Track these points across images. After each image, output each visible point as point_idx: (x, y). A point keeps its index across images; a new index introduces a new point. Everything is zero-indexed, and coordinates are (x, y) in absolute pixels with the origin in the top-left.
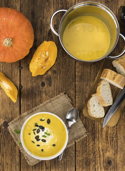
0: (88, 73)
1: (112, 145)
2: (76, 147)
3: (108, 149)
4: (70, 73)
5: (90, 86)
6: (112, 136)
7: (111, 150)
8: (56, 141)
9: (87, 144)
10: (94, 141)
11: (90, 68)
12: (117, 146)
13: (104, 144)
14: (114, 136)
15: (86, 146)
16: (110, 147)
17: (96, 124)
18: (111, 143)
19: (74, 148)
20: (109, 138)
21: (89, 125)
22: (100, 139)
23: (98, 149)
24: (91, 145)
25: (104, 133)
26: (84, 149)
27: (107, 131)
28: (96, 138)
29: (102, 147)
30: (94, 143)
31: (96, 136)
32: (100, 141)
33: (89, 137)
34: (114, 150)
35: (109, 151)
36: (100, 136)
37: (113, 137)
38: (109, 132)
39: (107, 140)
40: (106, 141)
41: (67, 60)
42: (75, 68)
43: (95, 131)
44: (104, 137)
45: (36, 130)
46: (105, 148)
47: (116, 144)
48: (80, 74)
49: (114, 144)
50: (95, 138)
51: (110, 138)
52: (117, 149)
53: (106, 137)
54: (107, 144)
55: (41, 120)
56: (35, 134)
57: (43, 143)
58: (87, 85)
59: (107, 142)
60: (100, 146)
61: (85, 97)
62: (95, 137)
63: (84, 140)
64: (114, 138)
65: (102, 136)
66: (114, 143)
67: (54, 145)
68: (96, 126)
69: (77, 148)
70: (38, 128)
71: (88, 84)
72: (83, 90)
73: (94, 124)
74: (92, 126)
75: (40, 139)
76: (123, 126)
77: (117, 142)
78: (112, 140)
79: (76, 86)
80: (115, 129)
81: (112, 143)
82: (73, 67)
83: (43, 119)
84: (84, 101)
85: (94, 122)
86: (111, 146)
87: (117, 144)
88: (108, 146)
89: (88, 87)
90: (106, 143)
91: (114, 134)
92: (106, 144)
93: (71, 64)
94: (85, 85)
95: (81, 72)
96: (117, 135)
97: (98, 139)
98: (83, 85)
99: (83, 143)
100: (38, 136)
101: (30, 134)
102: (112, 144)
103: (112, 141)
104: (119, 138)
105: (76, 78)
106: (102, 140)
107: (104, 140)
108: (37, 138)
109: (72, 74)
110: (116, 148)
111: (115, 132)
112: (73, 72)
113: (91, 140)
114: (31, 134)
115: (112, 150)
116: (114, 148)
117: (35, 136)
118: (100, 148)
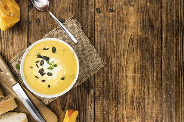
0: (110, 27)
1: (139, 111)
2: (96, 114)
3: (134, 116)
4: (87, 26)
5: (112, 42)
6: (138, 101)
7: (138, 118)
9: (109, 111)
10: (118, 107)
11: (113, 21)
12: (145, 113)
13: (129, 110)
14: (141, 101)
15: (107, 113)
16: (136, 114)
17: (119, 87)
18: (137, 109)
19: (94, 116)
20: (135, 103)
21: (111, 89)
22: (124, 105)
23: (121, 117)
24: (113, 111)
25: (129, 97)
26: (105, 116)
27: (133, 95)
28: (120, 103)
29: (127, 114)
30: (117, 109)
31: (120, 101)
32: (125, 107)
33: (111, 103)
34: (141, 117)
35: (135, 119)
36: (124, 101)
37: (140, 103)
38: (135, 96)
40: (132, 107)
41: (84, 11)
42: (95, 21)
43: (118, 95)
44: (129, 102)
45: (40, 62)
46: (130, 115)
47: (143, 110)
48: (100, 28)
49: (140, 111)
50: (118, 104)
51: (136, 104)
52: (145, 116)
53: (132, 102)
54: (132, 110)
55: (45, 49)
56: (38, 67)
58: (108, 41)
59: (133, 108)
60: (125, 113)
61: (106, 55)
62: (119, 102)
63: (106, 106)
64: (141, 104)
65: (127, 101)
66: (141, 109)
68: (119, 90)
69: (97, 116)
70: (41, 59)
71: (109, 40)
72: (104, 47)
73: (117, 87)
74: (115, 89)
76: (152, 89)
77: (145, 108)
78: (139, 106)
79: (96, 42)
80: (142, 92)
81: (138, 109)
82: (92, 20)
83: (47, 48)
84: (105, 60)
85: (117, 85)
86: (137, 113)
87: (145, 111)
88: (133, 112)
89: (109, 44)
90: (131, 109)
91: (141, 99)
92: (131, 111)
93: (89, 17)
94: (106, 41)
95: (102, 26)
96: (144, 100)
97: (122, 105)
98: (104, 41)
99: (104, 109)
100: (42, 70)
102: (138, 110)
103: (139, 107)
104: (147, 102)
105: (96, 33)
106: (126, 106)
107: (129, 105)
109: (91, 28)
110: (143, 115)
111: (143, 96)
112: (92, 26)
113: (113, 106)
114: (33, 67)
115: (139, 117)
116: (141, 115)
117: (38, 69)
118: (125, 116)
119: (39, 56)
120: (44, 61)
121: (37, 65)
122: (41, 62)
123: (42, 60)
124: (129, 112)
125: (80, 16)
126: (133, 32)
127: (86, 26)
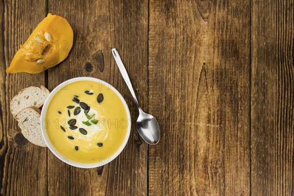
0: (172, 50)
1: (216, 181)
2: (150, 183)
3: (208, 189)
4: (137, 47)
5: (175, 73)
6: (214, 165)
7: (213, 192)
8: (106, 137)
9: (170, 179)
10: (183, 174)
11: (175, 41)
12: (225, 184)
13: (200, 179)
14: (218, 166)
15: (167, 183)
16: (211, 185)
17: (185, 143)
18: (212, 179)
20: (209, 169)
21: (173, 144)
22: (193, 170)
23: (188, 190)
24: (176, 180)
25: (200, 160)
26: (164, 187)
27: (206, 156)
28: (186, 168)
29: (197, 184)
30: (183, 177)
31: (186, 164)
32: (193, 175)
33: (173, 167)
34: (218, 191)
35: (209, 193)
36: (193, 165)
37: (216, 168)
38: (210, 158)
39: (206, 172)
40: (204, 174)
41: (132, 23)
42: (148, 39)
43: (184, 156)
44: (200, 167)
46: (202, 186)
47: (222, 180)
48: (157, 51)
49: (218, 181)
50: (183, 168)
51: (211, 170)
52: (224, 190)
53: (205, 167)
54: (205, 179)
57: (81, 136)
58: (169, 71)
59: (206, 177)
60: (194, 183)
61: (166, 93)
62: (185, 166)
63: (165, 171)
64: (219, 170)
65: (197, 165)
66: (218, 178)
67: (100, 145)
68: (185, 147)
69: (151, 186)
71: (170, 69)
72: (162, 80)
73: (183, 142)
74: (179, 146)
75: (76, 127)
76: (235, 148)
77: (224, 176)
78: (216, 173)
79: (150, 73)
80: (220, 152)
81: (214, 178)
82: (144, 38)
84: (164, 100)
85: (181, 139)
86: (213, 184)
87: (224, 181)
88: (207, 183)
89: (171, 75)
90: (204, 177)
91: (219, 162)
92: (203, 180)
93: (140, 33)
94: (165, 71)
95: (159, 48)
96: (224, 164)
97: (190, 170)
98: (162, 72)
99: (162, 176)
100: (75, 121)
101: (60, 113)
102: (214, 180)
103: (216, 176)
104: (227, 168)
105: (150, 58)
106: (196, 172)
107: (200, 172)
108: (72, 124)
109: (143, 50)
110: (222, 187)
111: (221, 159)
112: (144, 47)
113: (176, 172)
114: (62, 113)
115: (215, 191)
116: (218, 187)
118: (194, 187)
121: (69, 111)
124: (201, 183)
125: (126, 30)
126: (206, 59)
127: (135, 47)
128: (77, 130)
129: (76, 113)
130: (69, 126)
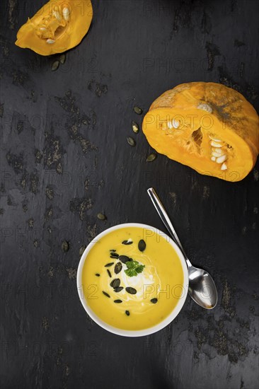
119: (114, 255)
120: (123, 264)
121: (108, 271)
122: (116, 266)
123: (119, 263)
128: (124, 292)
129: (117, 271)
130: (112, 289)
